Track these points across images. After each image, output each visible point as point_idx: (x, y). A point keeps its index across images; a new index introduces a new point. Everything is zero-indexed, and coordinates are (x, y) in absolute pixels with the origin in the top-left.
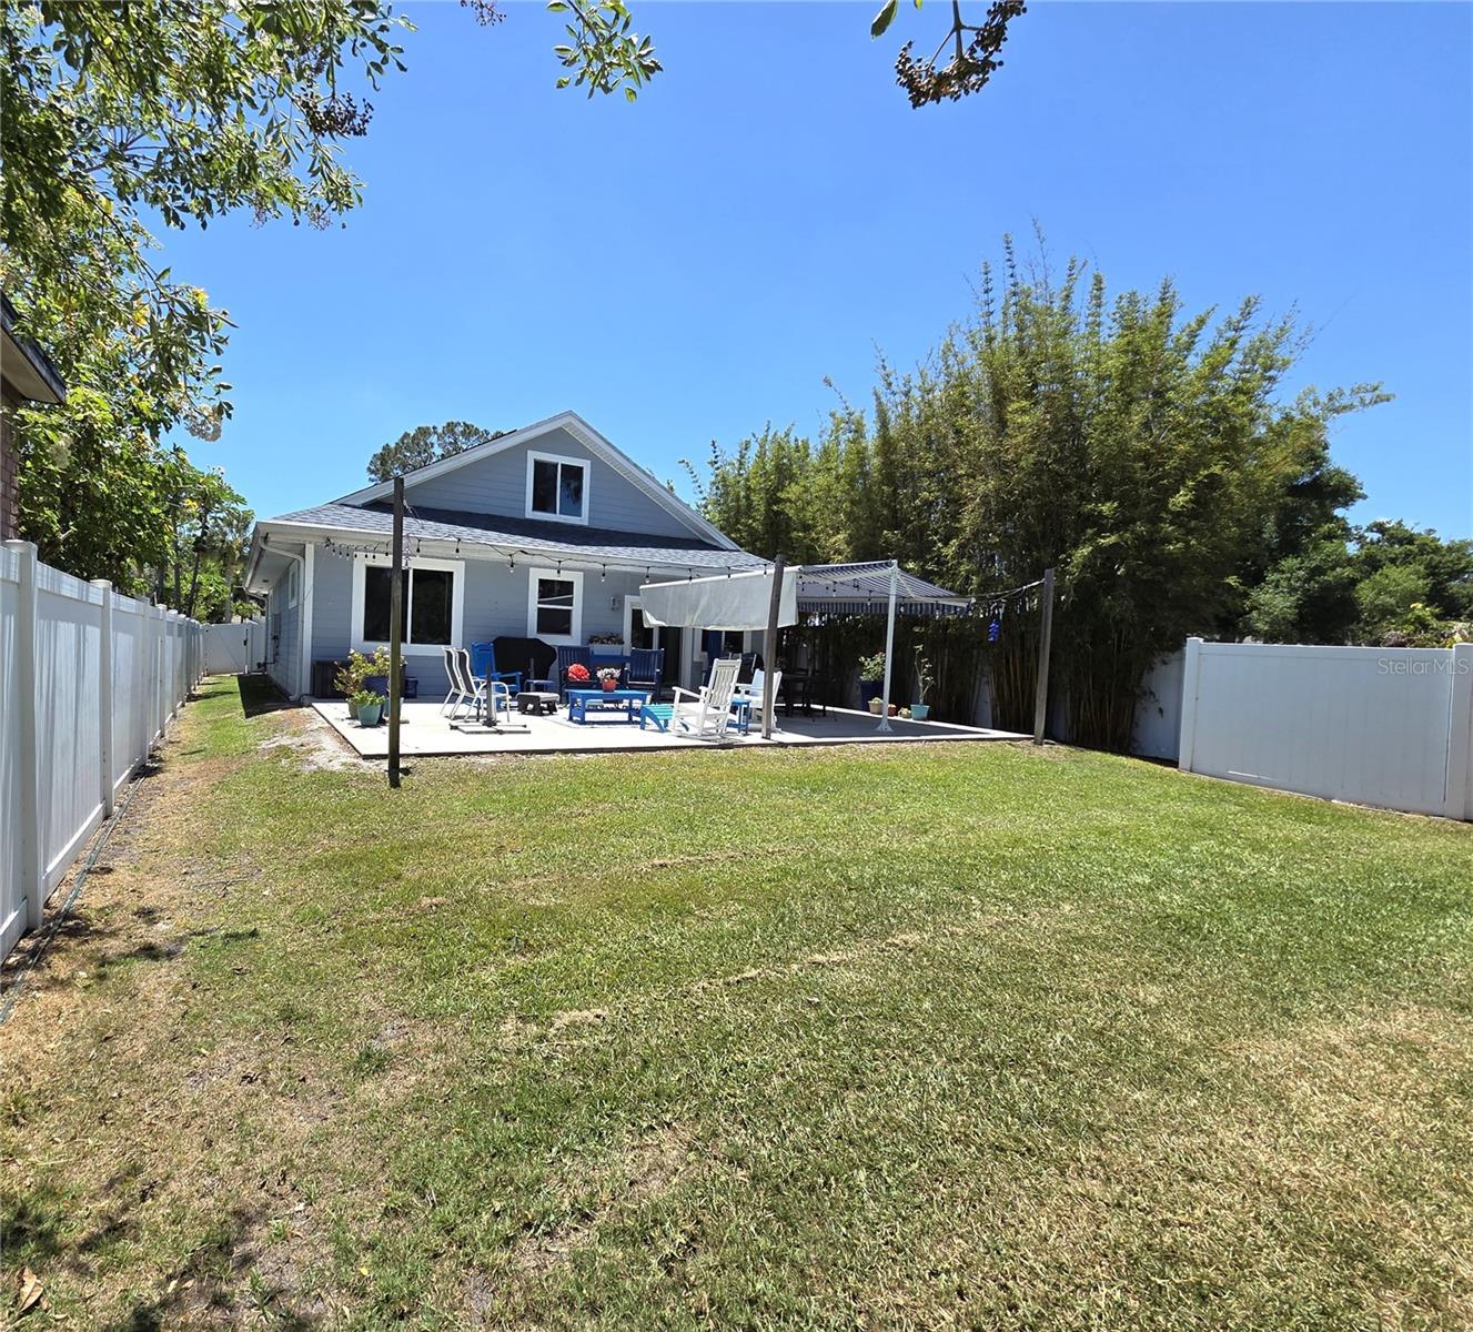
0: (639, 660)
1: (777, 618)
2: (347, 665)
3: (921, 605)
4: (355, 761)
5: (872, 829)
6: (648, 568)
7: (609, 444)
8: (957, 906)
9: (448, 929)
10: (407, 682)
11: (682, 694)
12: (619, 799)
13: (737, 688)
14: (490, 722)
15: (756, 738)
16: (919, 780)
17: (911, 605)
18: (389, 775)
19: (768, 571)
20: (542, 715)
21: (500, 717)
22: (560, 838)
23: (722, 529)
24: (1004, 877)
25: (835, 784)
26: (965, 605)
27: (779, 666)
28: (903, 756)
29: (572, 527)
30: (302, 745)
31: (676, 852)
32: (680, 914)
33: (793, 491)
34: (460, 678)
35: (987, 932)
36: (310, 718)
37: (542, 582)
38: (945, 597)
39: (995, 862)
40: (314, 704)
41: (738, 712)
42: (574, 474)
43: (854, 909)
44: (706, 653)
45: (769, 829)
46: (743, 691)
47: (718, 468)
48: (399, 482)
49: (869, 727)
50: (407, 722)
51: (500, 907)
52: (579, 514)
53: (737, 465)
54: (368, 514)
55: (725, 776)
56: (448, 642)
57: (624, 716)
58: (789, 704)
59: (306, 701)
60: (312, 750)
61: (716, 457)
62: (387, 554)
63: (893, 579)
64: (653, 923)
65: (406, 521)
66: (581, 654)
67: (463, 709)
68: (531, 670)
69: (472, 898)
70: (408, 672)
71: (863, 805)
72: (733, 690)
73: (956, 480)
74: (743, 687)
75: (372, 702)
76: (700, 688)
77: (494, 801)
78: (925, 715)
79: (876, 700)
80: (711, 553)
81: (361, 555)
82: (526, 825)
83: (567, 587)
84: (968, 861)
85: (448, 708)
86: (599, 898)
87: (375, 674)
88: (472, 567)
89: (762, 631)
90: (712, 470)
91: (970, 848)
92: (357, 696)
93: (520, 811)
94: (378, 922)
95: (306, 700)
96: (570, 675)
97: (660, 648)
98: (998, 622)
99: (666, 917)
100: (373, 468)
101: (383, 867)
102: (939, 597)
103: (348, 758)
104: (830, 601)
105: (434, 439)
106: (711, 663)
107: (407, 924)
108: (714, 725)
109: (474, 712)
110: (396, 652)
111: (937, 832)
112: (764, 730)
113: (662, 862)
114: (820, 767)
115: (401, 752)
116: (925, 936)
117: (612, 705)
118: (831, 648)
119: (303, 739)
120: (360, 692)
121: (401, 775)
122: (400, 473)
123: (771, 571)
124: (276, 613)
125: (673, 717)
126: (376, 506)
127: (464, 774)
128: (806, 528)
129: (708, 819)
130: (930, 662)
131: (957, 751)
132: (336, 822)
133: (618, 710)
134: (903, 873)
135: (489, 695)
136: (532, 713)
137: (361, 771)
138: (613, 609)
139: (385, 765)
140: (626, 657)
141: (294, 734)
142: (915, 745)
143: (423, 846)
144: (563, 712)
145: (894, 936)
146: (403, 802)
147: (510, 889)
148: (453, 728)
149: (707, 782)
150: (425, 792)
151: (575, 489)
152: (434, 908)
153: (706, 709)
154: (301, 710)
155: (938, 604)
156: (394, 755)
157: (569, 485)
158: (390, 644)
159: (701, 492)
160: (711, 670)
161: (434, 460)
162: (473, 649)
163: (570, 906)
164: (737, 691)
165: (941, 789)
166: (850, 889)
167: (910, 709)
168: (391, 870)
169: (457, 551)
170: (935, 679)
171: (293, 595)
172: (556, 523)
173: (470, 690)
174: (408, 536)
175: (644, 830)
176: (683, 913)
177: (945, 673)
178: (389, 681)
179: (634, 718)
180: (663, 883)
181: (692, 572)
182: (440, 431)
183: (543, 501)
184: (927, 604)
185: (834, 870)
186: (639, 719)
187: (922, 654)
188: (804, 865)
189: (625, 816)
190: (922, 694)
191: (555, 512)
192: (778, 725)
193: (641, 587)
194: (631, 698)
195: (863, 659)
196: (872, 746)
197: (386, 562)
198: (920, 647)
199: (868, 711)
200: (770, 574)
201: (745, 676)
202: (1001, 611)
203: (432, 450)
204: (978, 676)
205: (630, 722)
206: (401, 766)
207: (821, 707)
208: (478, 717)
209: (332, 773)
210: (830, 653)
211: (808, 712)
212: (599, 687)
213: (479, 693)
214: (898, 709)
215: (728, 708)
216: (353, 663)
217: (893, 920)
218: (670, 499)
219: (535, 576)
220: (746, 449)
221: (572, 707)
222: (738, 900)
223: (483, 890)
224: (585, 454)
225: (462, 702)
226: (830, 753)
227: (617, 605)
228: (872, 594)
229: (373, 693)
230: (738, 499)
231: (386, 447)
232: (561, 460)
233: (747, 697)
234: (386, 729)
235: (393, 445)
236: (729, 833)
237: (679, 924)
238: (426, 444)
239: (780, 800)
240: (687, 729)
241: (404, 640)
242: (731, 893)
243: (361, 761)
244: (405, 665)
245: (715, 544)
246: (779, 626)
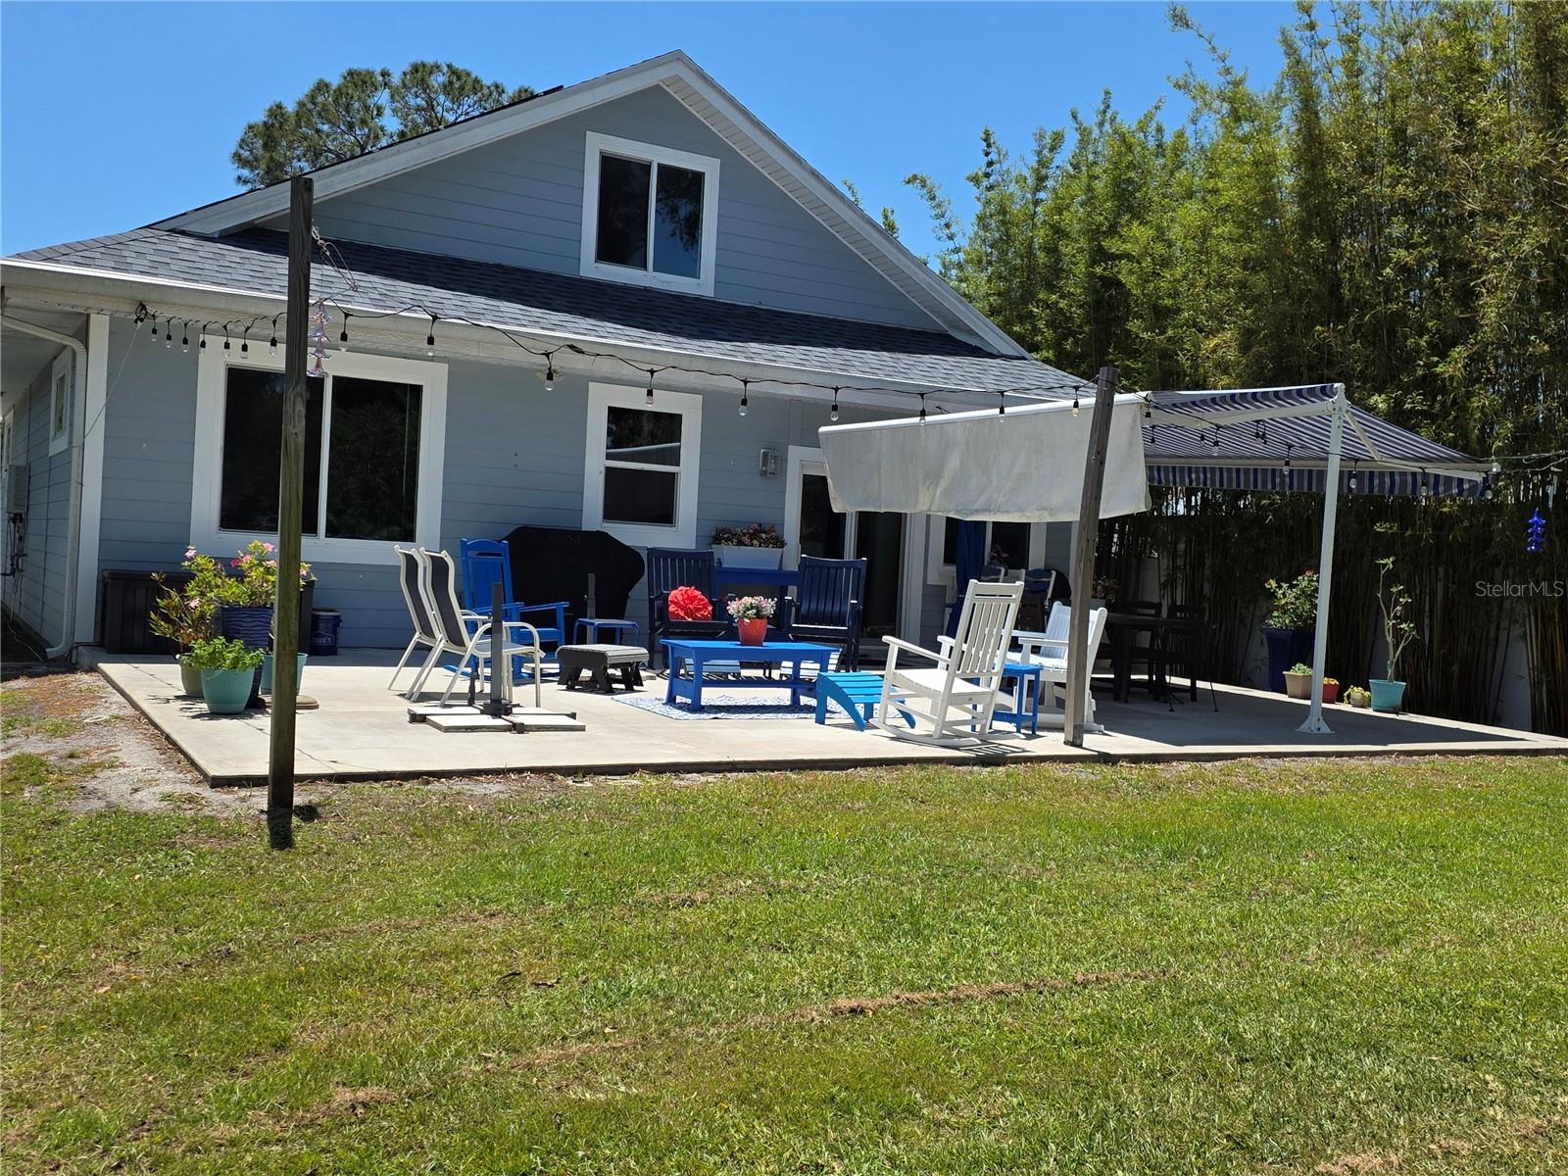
0: (815, 579)
1: (1098, 498)
2: (180, 580)
3: (1392, 474)
4: (193, 790)
5: (1287, 935)
6: (837, 389)
7: (758, 125)
8: (1458, 1095)
9: (389, 1155)
10: (315, 618)
11: (902, 652)
12: (767, 869)
13: (1015, 640)
14: (498, 707)
15: (1052, 743)
16: (1383, 833)
17: (1372, 474)
18: (270, 820)
19: (1081, 402)
20: (611, 691)
21: (521, 694)
22: (640, 953)
23: (993, 312)
24: (1550, 1034)
25: (1214, 841)
26: (1478, 477)
27: (1100, 596)
28: (1353, 784)
29: (680, 299)
30: (72, 756)
31: (885, 983)
32: (889, 1115)
33: (1137, 235)
34: (433, 613)
35: (1518, 1148)
36: (92, 698)
37: (616, 415)
38: (1441, 460)
39: (1534, 1004)
40: (103, 666)
41: (1016, 689)
42: (683, 186)
43: (1250, 1103)
44: (953, 569)
45: (1078, 933)
46: (1027, 647)
47: (990, 188)
48: (302, 186)
49: (1285, 724)
50: (312, 706)
51: (506, 1106)
52: (692, 271)
53: (1031, 181)
54: (233, 254)
55: (987, 825)
56: (408, 535)
57: (784, 695)
58: (1122, 673)
59: (85, 661)
60: (94, 766)
61: (990, 164)
62: (274, 343)
63: (1335, 423)
64: (832, 1135)
65: (318, 272)
66: (696, 567)
67: (438, 679)
68: (590, 597)
69: (445, 1085)
70: (319, 598)
71: (1269, 885)
72: (1005, 642)
73: (1464, 222)
74: (1027, 638)
75: (234, 665)
76: (940, 638)
77: (501, 876)
78: (1399, 701)
79: (1299, 670)
80: (967, 361)
81: (215, 342)
82: (569, 925)
83: (669, 426)
84: (1481, 1002)
85: (406, 676)
86: (719, 1082)
87: (244, 601)
88: (464, 378)
89: (1069, 524)
90: (976, 192)
91: (1485, 974)
92: (201, 648)
93: (557, 896)
94: (233, 1143)
95: (85, 656)
96: (672, 608)
97: (859, 555)
98: (1544, 512)
99: (862, 1122)
100: (246, 154)
101: (248, 1024)
102: (1429, 460)
103: (175, 783)
104: (1208, 463)
105: (383, 97)
106: (963, 588)
107: (298, 1148)
108: (969, 717)
109: (463, 686)
110: (290, 556)
111: (1418, 942)
112: (1069, 728)
113: (854, 1003)
114: (1183, 805)
115: (297, 771)
116: (1394, 1158)
117: (758, 673)
118: (1208, 561)
119: (76, 743)
120: (208, 640)
121: (295, 821)
122: (306, 166)
123: (1089, 401)
124: (22, 462)
125: (882, 699)
126: (252, 236)
127: (437, 818)
128: (1161, 315)
129: (952, 913)
130: (1408, 591)
131: (1460, 776)
132: (145, 924)
133: (769, 682)
134: (1349, 1025)
135: (496, 649)
136: (590, 687)
137: (207, 811)
138: (764, 473)
139: (261, 799)
140: (791, 574)
141: (55, 732)
142: (1377, 762)
143: (338, 974)
144: (655, 687)
145: (1329, 1158)
146: (299, 881)
147: (529, 1067)
148: (417, 719)
149: (950, 835)
150: (348, 859)
151: (687, 219)
152: (360, 1110)
153: (950, 684)
154: (70, 678)
155: (1425, 474)
156: (282, 777)
157: (674, 210)
158: (276, 538)
159: (951, 237)
160: (961, 602)
161: (384, 142)
162: (463, 551)
163: (656, 1100)
164: (1015, 645)
165: (1428, 854)
166: (1242, 1061)
167: (1367, 688)
168: (265, 1028)
169: (431, 341)
170: (1419, 628)
171: (59, 427)
172: (647, 290)
173: (455, 638)
174: (320, 305)
175: (819, 935)
176: (897, 1112)
177: (1438, 613)
178: (275, 615)
179: (804, 700)
180: (857, 1048)
181: (925, 400)
182: (396, 79)
183: (619, 242)
184: (1403, 474)
185: (1209, 1021)
186: (813, 702)
187: (1392, 577)
188: (1149, 1010)
189: (778, 908)
190: (1393, 657)
191: (644, 266)
192: (1098, 716)
193: (822, 429)
194: (797, 658)
195: (1273, 583)
196: (1287, 763)
197: (271, 358)
198: (1389, 561)
199: (1284, 691)
200: (1086, 408)
201: (1032, 616)
202: (1551, 490)
203: (380, 122)
204: (1504, 624)
205: (795, 707)
206: (298, 800)
207: (1187, 682)
208: (471, 698)
209: (138, 816)
210: (1207, 572)
211: (1160, 692)
212: (732, 635)
213: (474, 645)
214: (1343, 687)
215: (996, 681)
216: (193, 577)
217: (1328, 1126)
218: (885, 247)
219: (601, 401)
220: (1052, 149)
221: (675, 675)
222: (1012, 1085)
223: (471, 1068)
224: (708, 144)
225: (438, 664)
226: (1202, 777)
227: (772, 466)
228: (1293, 452)
229: (238, 644)
230: (1030, 253)
231: (277, 111)
232: (658, 155)
233: (1035, 660)
234: (264, 722)
235: (290, 107)
236: (993, 942)
237: (888, 1137)
238: (367, 108)
239: (1100, 875)
240: (912, 724)
241: (310, 528)
242: (996, 1070)
243: (207, 792)
244: (310, 584)
245: (974, 342)
246: (1102, 516)
